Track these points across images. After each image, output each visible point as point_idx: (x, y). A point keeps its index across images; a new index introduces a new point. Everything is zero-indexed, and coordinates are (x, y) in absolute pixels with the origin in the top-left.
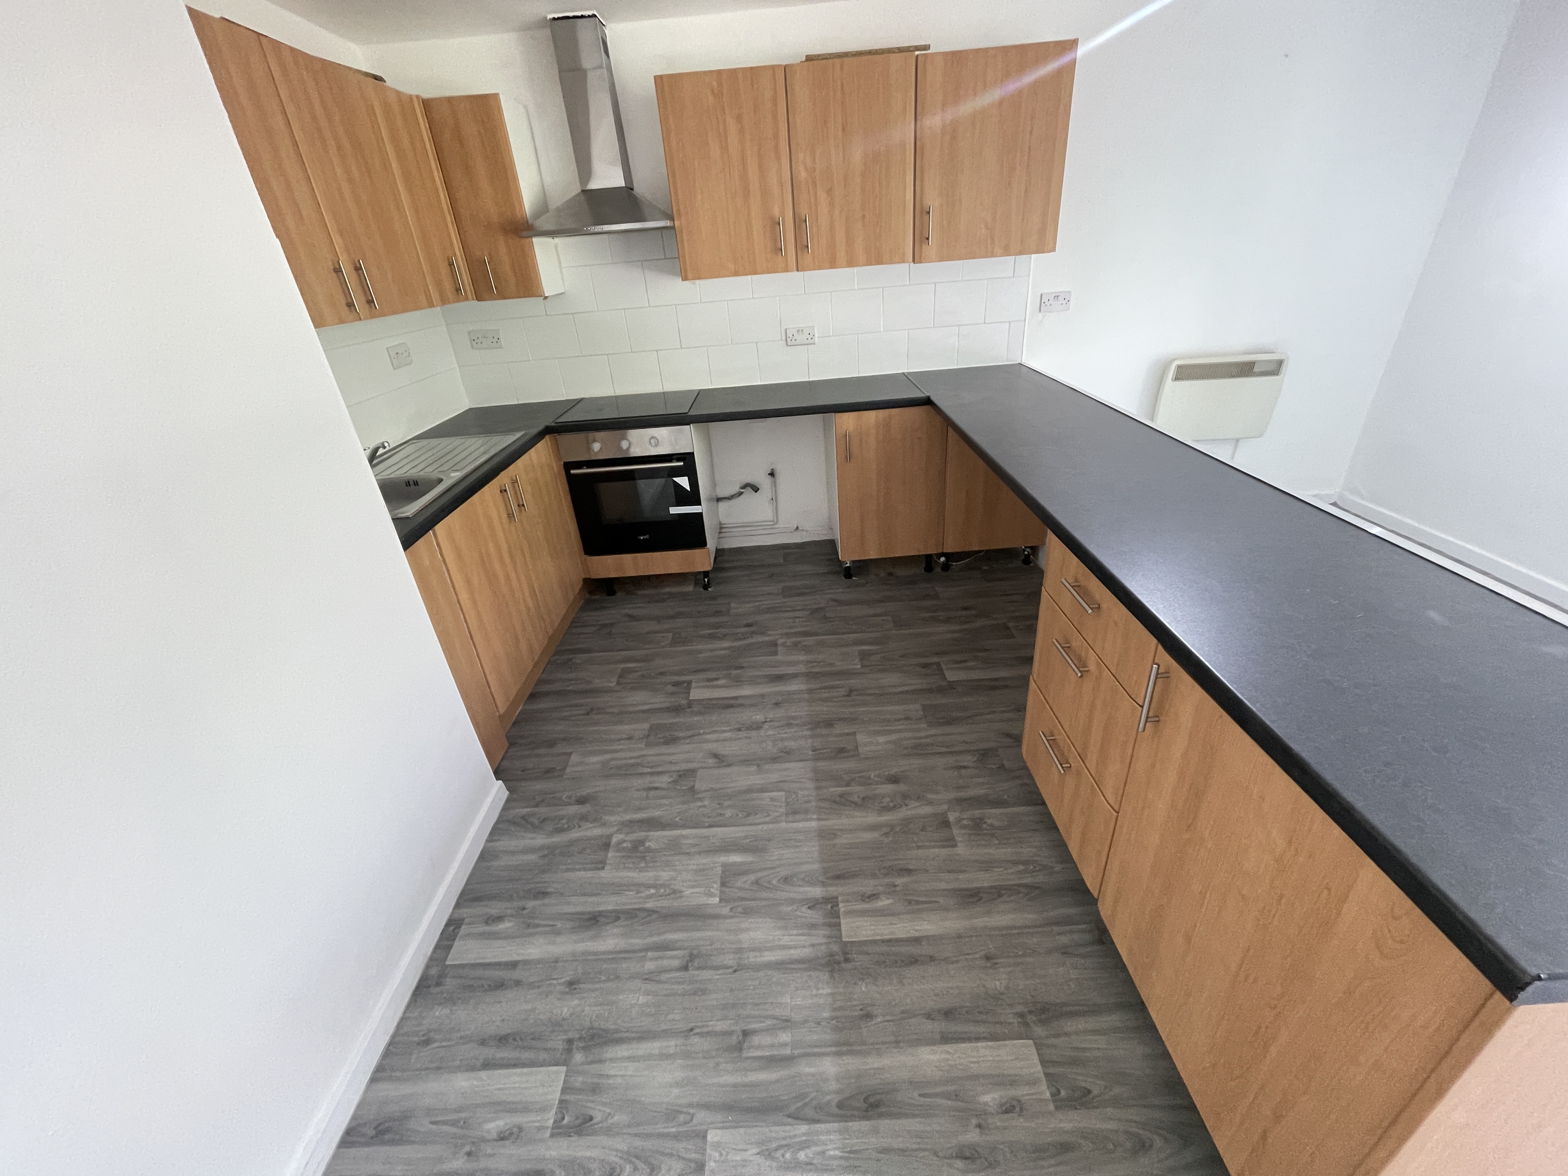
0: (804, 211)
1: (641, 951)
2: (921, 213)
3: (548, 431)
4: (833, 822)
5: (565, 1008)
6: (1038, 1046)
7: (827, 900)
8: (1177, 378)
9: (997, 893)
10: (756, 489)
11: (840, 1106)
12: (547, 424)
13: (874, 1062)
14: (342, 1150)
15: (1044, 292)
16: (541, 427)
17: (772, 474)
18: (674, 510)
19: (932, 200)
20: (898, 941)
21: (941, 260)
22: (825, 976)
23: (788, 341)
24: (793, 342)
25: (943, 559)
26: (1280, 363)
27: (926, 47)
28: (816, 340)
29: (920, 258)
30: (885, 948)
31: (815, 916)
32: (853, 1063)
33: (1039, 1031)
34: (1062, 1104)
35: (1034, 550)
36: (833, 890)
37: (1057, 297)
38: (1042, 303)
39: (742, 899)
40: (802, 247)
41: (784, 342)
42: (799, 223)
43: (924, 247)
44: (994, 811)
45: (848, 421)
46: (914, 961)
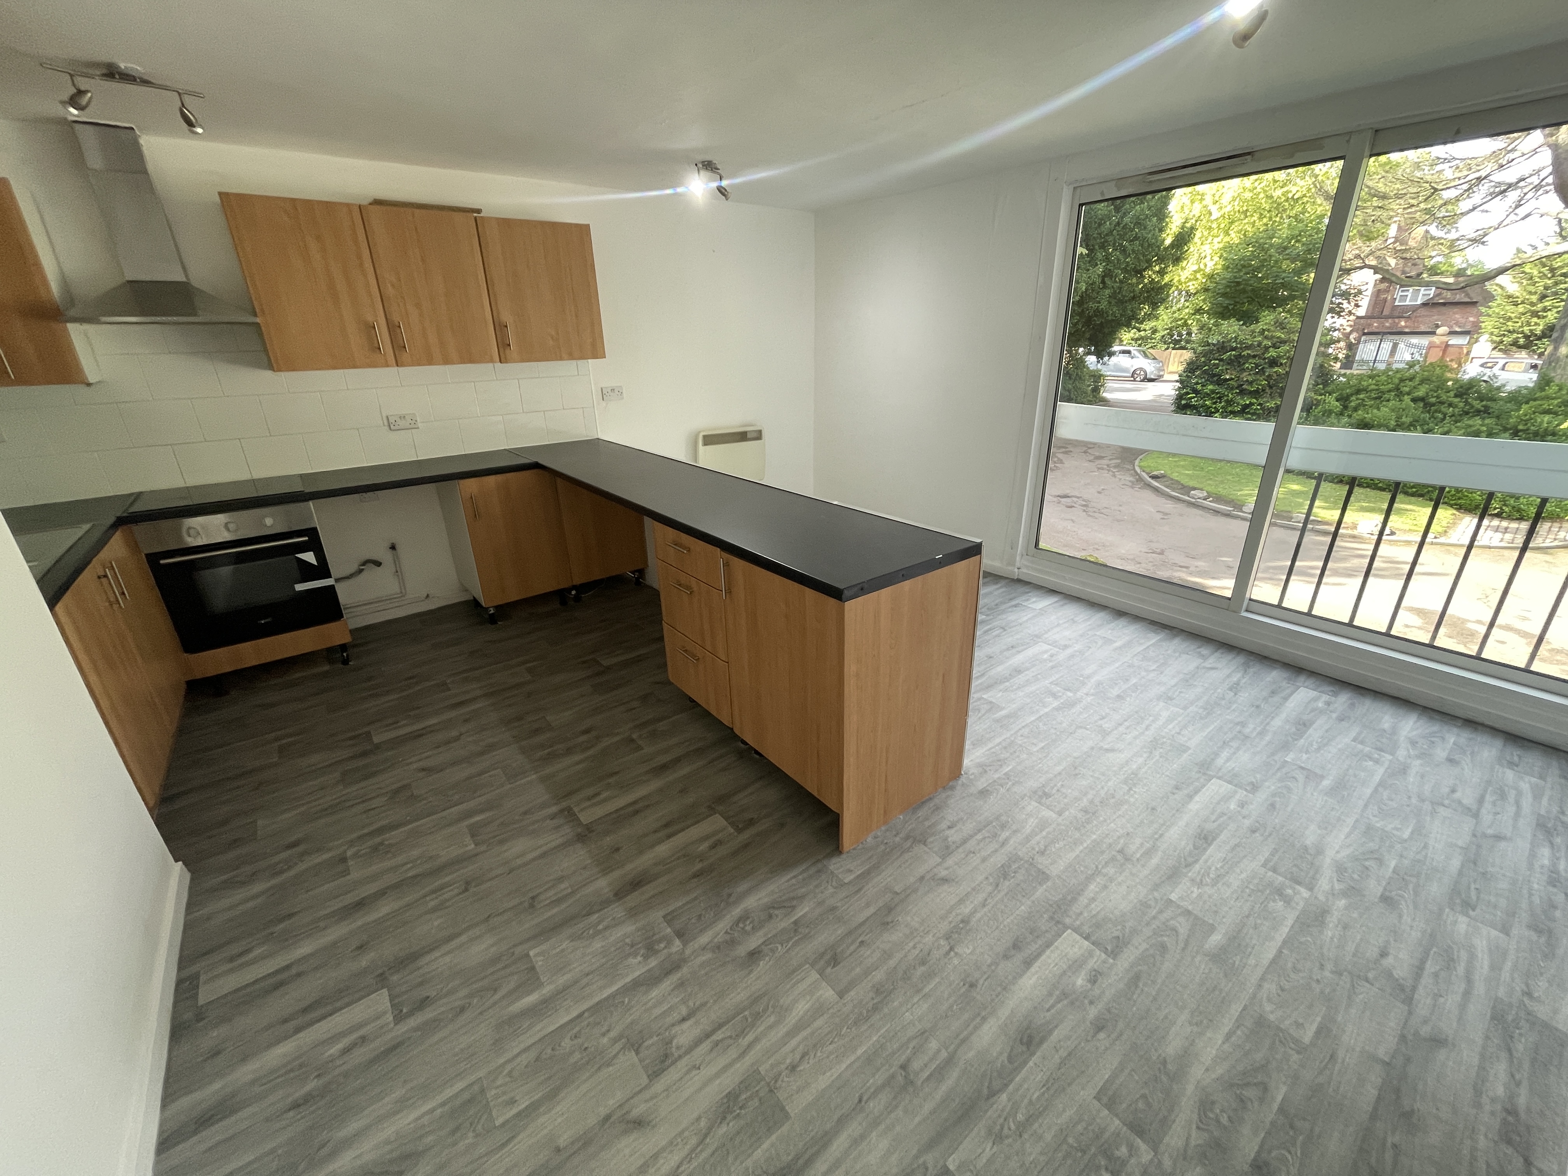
0: (396, 318)
1: (421, 898)
2: (500, 328)
3: (121, 522)
4: (549, 770)
5: (364, 961)
6: (721, 815)
7: (562, 811)
8: (705, 444)
9: (677, 761)
10: (378, 564)
11: (616, 895)
12: (118, 514)
13: (629, 867)
14: (163, 1156)
15: (603, 386)
16: (111, 520)
17: (393, 547)
18: (299, 587)
19: (507, 317)
20: (621, 809)
21: (523, 361)
22: (579, 845)
23: (390, 426)
24: (397, 427)
25: (573, 592)
26: (760, 432)
27: (479, 211)
28: (420, 425)
29: (506, 358)
30: (614, 816)
31: (560, 821)
32: (617, 874)
33: (721, 808)
34: (740, 831)
35: (641, 572)
36: (564, 804)
37: (613, 390)
38: (603, 394)
39: (495, 837)
40: (398, 347)
41: (387, 428)
42: (393, 328)
43: (508, 351)
44: (661, 723)
45: (470, 485)
46: (637, 812)
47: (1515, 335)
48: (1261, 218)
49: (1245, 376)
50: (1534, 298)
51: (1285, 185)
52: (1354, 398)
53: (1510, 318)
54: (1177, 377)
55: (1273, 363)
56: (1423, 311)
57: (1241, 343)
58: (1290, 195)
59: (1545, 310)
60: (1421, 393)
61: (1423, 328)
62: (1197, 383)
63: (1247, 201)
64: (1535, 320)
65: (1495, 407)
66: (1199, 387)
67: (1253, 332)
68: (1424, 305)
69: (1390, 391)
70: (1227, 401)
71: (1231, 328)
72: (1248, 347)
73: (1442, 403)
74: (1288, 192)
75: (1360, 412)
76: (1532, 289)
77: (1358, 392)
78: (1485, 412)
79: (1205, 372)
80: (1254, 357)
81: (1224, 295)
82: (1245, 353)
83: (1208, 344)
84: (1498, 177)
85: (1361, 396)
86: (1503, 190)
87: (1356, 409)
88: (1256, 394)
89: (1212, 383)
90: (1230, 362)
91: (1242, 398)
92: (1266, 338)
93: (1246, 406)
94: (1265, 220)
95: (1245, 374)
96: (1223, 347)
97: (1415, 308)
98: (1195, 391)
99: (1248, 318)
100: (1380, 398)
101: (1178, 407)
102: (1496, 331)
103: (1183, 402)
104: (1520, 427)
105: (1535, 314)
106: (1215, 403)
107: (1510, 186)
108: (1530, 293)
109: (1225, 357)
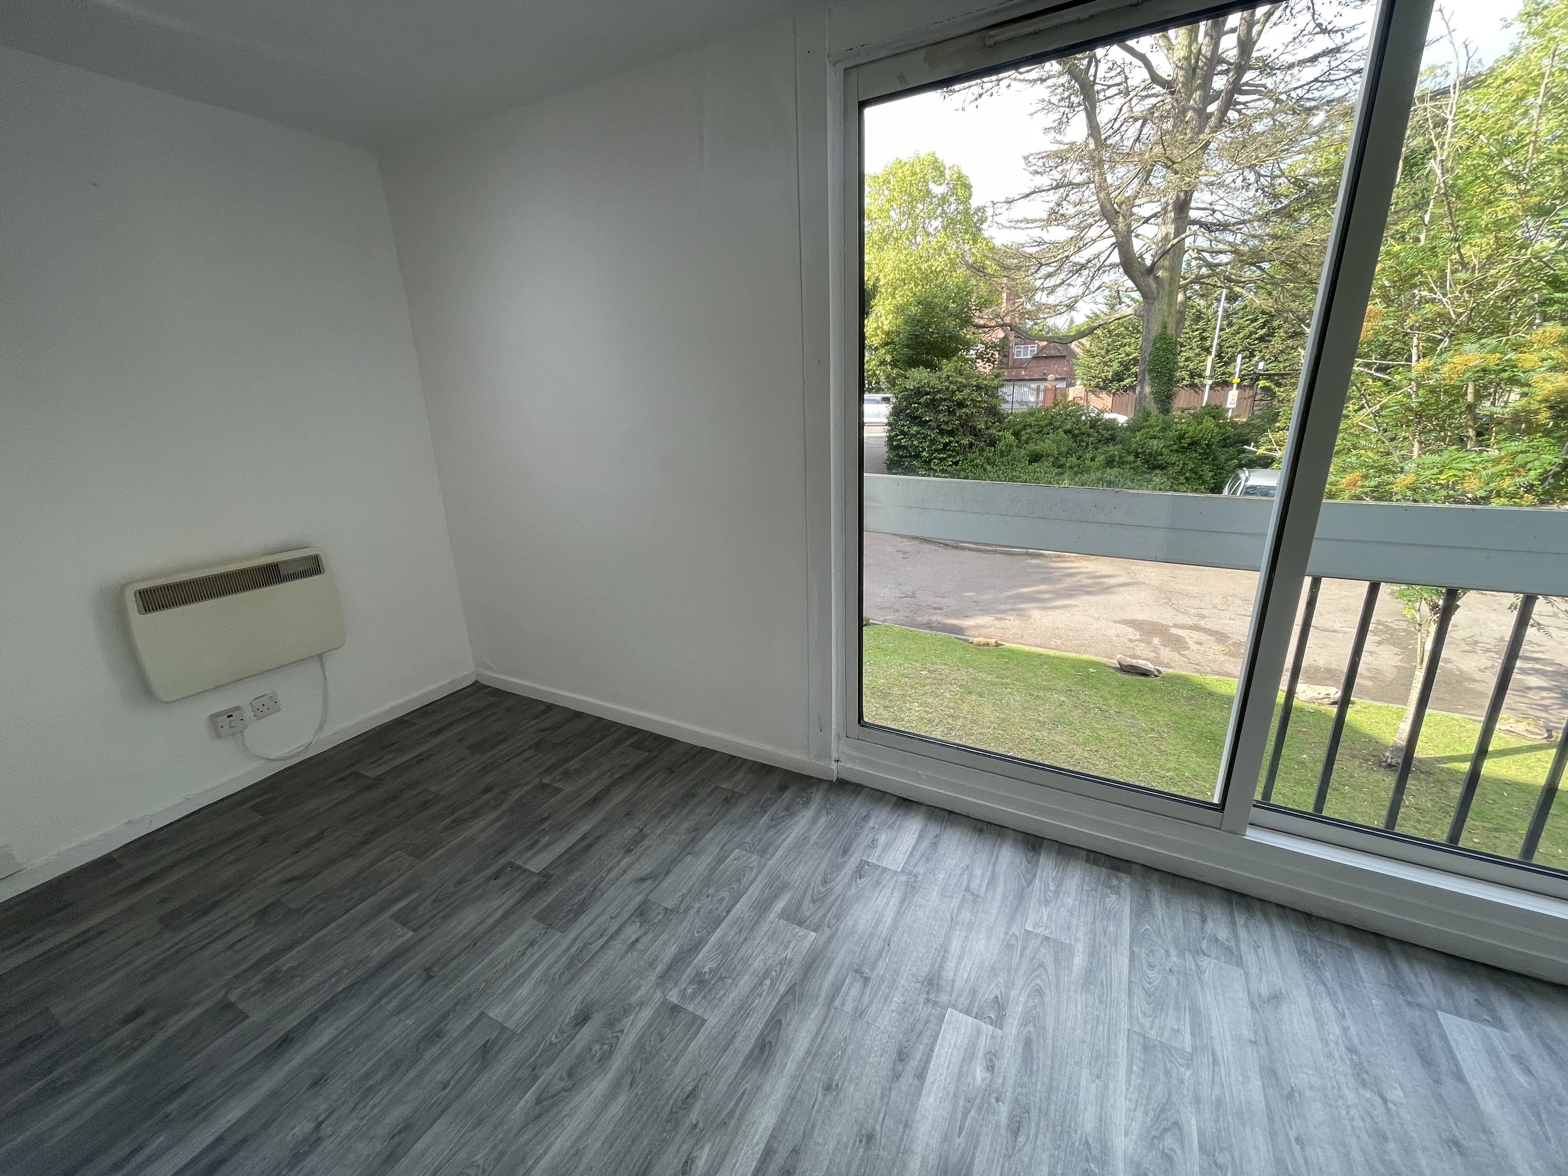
47: (1097, 380)
48: (916, 286)
49: (942, 418)
50: (1103, 352)
51: (928, 260)
52: (1023, 433)
53: (1091, 368)
54: (886, 421)
55: (961, 404)
56: (1034, 363)
57: (933, 387)
58: (934, 268)
59: (1111, 361)
60: (1068, 426)
61: (1036, 377)
62: (903, 426)
63: (903, 271)
64: (1106, 368)
65: (1120, 436)
66: (906, 429)
67: (940, 378)
68: (1034, 358)
69: (1046, 426)
70: (931, 441)
71: (919, 376)
72: (939, 392)
73: (1084, 434)
74: (932, 265)
75: (1031, 445)
76: (1100, 345)
77: (1024, 427)
78: (1113, 438)
79: (908, 415)
80: (945, 400)
81: (908, 346)
82: (938, 396)
83: (906, 389)
84: (1076, 259)
85: (1029, 431)
86: (1080, 268)
87: (1027, 442)
88: (951, 433)
89: (915, 424)
90: (926, 405)
91: (942, 437)
92: (951, 383)
93: (946, 445)
94: (919, 287)
95: (941, 415)
96: (919, 392)
97: (1029, 361)
98: (903, 433)
99: (931, 366)
100: (1041, 431)
101: (891, 449)
102: (1085, 377)
103: (895, 443)
104: (1139, 450)
105: (1105, 364)
106: (921, 443)
107: (1083, 267)
108: (1100, 348)
109: (922, 400)
